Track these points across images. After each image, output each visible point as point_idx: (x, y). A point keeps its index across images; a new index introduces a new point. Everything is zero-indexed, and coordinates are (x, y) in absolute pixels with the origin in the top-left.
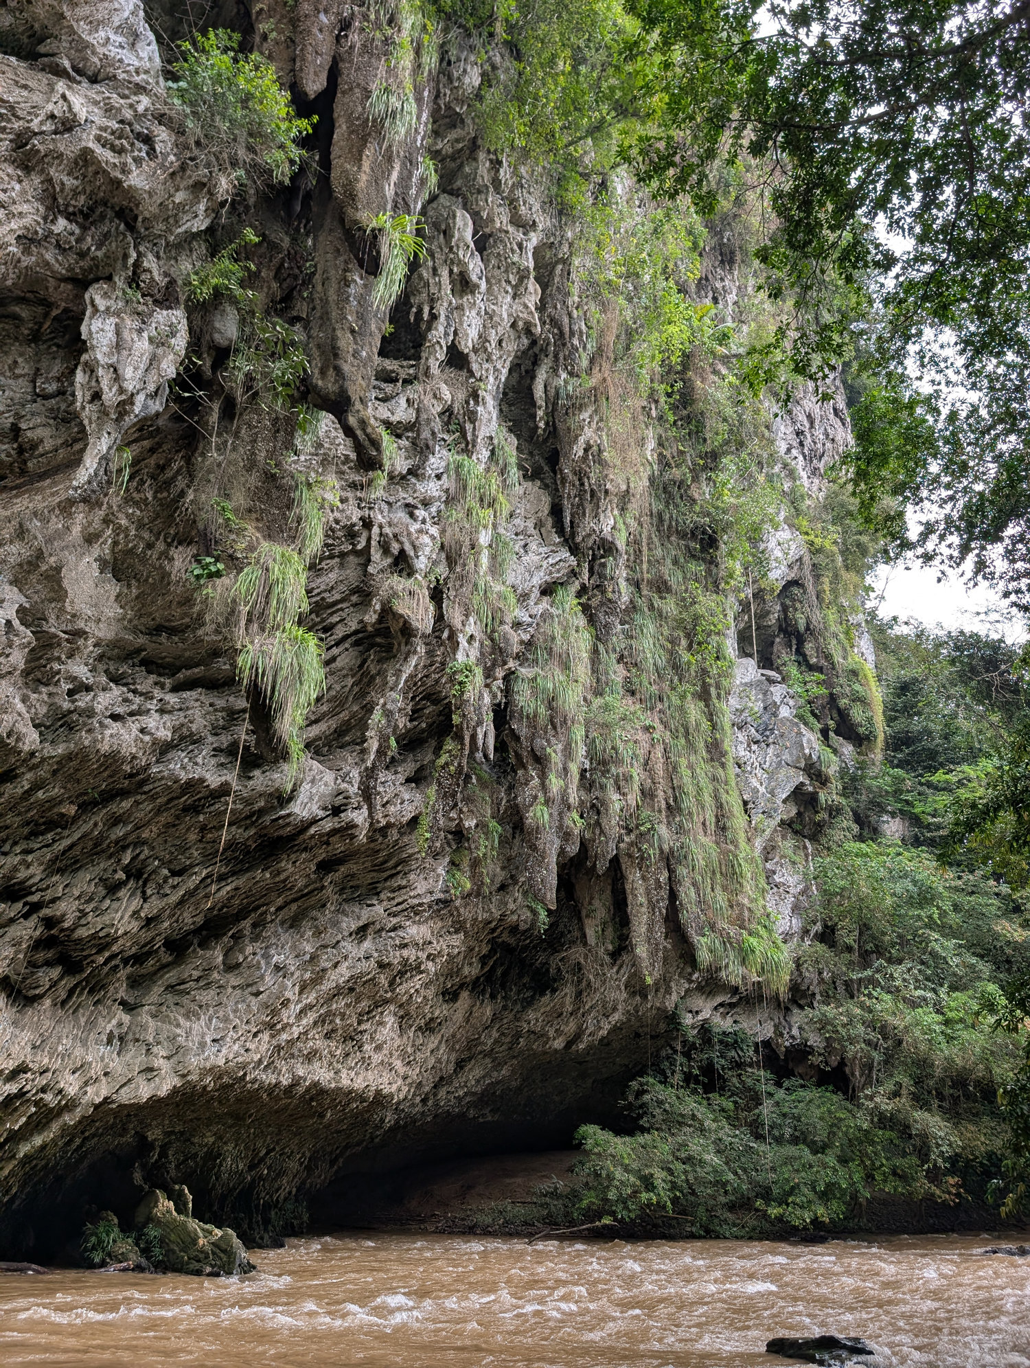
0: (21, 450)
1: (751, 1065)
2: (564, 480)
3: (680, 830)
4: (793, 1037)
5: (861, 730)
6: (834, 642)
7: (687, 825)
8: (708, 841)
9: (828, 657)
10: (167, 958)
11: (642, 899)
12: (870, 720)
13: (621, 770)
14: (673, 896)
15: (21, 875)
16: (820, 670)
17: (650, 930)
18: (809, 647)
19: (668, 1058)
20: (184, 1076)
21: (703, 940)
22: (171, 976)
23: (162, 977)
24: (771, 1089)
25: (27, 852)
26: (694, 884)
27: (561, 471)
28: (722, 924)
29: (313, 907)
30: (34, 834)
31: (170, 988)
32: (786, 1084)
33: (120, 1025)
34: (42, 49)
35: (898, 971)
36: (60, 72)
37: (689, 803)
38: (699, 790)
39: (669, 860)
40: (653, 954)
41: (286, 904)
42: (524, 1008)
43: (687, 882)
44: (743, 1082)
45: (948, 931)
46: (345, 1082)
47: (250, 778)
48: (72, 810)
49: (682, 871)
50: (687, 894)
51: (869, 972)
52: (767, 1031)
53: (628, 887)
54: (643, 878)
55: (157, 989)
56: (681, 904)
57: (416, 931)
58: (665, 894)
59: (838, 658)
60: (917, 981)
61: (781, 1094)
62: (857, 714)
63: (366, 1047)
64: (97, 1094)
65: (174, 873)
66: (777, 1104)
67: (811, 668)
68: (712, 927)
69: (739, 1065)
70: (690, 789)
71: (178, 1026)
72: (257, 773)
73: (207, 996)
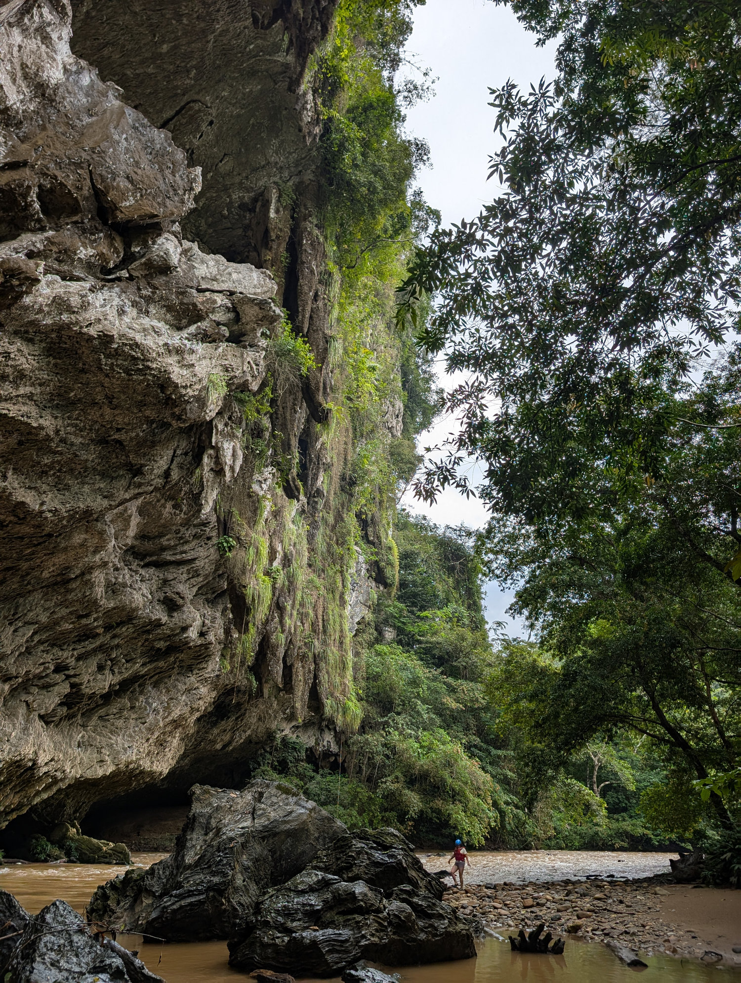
0: (165, 483)
1: (302, 761)
2: (311, 460)
3: (324, 643)
4: (324, 746)
5: (389, 581)
6: (382, 529)
7: (328, 641)
8: (335, 650)
9: (379, 537)
10: (100, 702)
11: (300, 678)
12: (393, 576)
13: (304, 611)
14: (316, 677)
15: (68, 661)
16: (373, 543)
17: (303, 694)
18: (370, 529)
19: (261, 754)
20: (117, 765)
21: (329, 702)
22: (102, 712)
23: (97, 712)
24: (313, 774)
25: (74, 649)
26: (328, 672)
27: (310, 456)
28: (337, 694)
29: (165, 677)
30: (79, 641)
31: (101, 718)
32: (321, 772)
33: (83, 737)
34: (242, 339)
35: (400, 720)
36: (245, 347)
37: (330, 629)
38: (335, 622)
39: (316, 659)
40: (303, 707)
41: (155, 675)
42: (212, 727)
43: (324, 671)
44: (297, 770)
45: (424, 701)
46: (155, 767)
47: (172, 617)
48: (100, 631)
49: (323, 665)
50: (324, 677)
51: (386, 719)
52: (312, 742)
53: (294, 670)
54: (303, 667)
55: (95, 718)
56: (320, 682)
57: (203, 690)
58: (312, 676)
59: (383, 540)
60: (407, 724)
61: (318, 778)
62: (388, 572)
63: (167, 750)
64: (77, 772)
65: (127, 661)
66: (318, 783)
67: (369, 542)
68: (332, 695)
69: (298, 760)
70: (331, 622)
71: (110, 738)
72: (175, 614)
73: (120, 723)
